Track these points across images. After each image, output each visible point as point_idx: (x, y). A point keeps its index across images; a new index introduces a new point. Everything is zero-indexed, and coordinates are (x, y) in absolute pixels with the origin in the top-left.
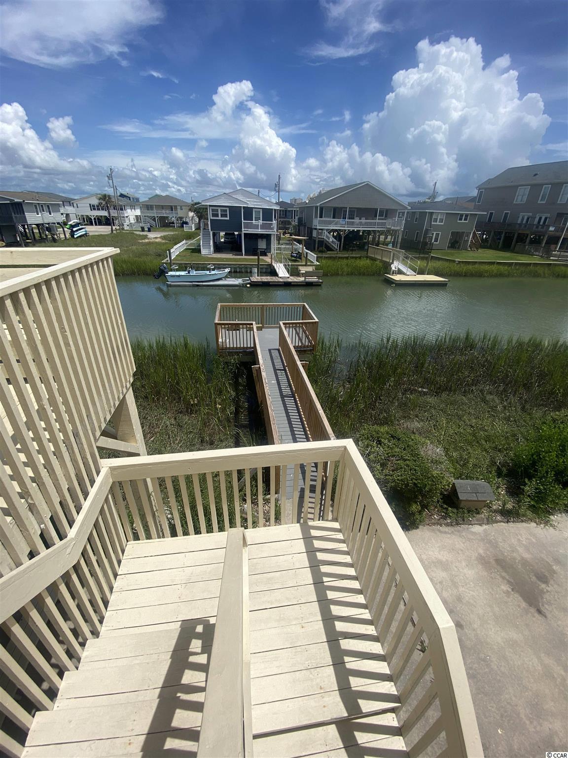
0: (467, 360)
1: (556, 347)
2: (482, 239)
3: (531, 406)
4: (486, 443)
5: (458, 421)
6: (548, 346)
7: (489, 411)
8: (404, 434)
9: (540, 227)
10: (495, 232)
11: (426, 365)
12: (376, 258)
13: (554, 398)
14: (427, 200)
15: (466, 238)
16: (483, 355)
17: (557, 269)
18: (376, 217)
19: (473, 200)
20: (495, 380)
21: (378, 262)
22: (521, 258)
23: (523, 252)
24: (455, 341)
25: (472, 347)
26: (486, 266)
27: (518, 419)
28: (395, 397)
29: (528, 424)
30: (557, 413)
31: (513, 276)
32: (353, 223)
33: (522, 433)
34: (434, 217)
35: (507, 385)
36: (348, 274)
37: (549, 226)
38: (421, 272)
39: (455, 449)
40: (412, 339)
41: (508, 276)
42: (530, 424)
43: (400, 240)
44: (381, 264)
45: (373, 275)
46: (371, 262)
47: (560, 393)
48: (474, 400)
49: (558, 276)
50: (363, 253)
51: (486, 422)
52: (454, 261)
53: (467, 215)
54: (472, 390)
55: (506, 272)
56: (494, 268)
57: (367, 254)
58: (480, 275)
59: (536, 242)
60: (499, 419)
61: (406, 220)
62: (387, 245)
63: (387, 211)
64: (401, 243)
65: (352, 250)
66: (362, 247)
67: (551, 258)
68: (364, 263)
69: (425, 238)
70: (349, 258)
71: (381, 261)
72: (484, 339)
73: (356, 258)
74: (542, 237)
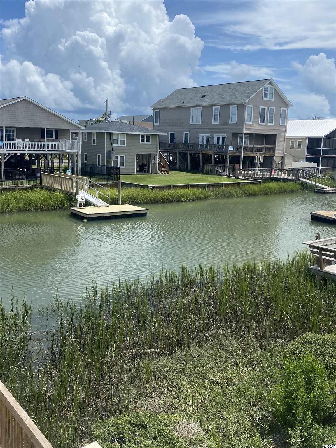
0: (191, 300)
1: (270, 269)
2: (170, 161)
3: (267, 341)
4: (239, 399)
5: (202, 381)
6: (263, 269)
7: (230, 359)
8: (149, 417)
9: (220, 147)
10: (180, 153)
11: (149, 317)
12: (54, 188)
13: (285, 327)
14: (101, 119)
15: (153, 160)
16: (205, 291)
17: (247, 188)
18: (44, 138)
19: (149, 119)
20: (226, 320)
21: (58, 193)
22: (212, 179)
23: (212, 173)
24: (171, 280)
25: (191, 283)
26: (181, 190)
27: (261, 360)
28: (122, 370)
29: (270, 363)
30: (292, 342)
31: (209, 199)
32: (13, 146)
33: (269, 377)
34: (114, 138)
35: (238, 322)
36: (18, 211)
37: (227, 146)
38: (114, 202)
39: (209, 420)
40: (124, 286)
41: (205, 198)
42: (273, 363)
43: (80, 165)
44: (62, 196)
45: (55, 209)
46: (49, 193)
47: (288, 319)
48: (211, 349)
49: (249, 195)
50: (37, 183)
51: (232, 373)
52: (147, 187)
53: (148, 137)
54: (206, 337)
55: (202, 195)
56: (189, 191)
57: (41, 183)
58: (177, 200)
59: (220, 161)
60: (243, 366)
61: (82, 142)
62: (65, 171)
63: (57, 131)
64: (82, 169)
65: (19, 179)
66: (31, 175)
67: (238, 177)
68: (38, 195)
69: (108, 162)
70: (17, 190)
71: (62, 191)
72: (201, 272)
73: (26, 189)
74: (225, 157)
